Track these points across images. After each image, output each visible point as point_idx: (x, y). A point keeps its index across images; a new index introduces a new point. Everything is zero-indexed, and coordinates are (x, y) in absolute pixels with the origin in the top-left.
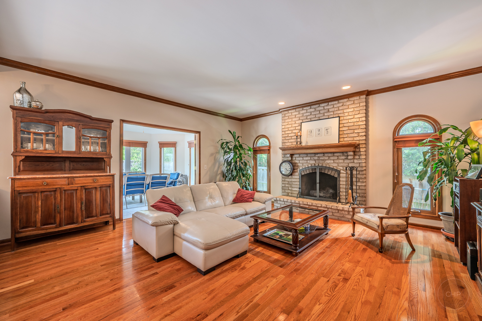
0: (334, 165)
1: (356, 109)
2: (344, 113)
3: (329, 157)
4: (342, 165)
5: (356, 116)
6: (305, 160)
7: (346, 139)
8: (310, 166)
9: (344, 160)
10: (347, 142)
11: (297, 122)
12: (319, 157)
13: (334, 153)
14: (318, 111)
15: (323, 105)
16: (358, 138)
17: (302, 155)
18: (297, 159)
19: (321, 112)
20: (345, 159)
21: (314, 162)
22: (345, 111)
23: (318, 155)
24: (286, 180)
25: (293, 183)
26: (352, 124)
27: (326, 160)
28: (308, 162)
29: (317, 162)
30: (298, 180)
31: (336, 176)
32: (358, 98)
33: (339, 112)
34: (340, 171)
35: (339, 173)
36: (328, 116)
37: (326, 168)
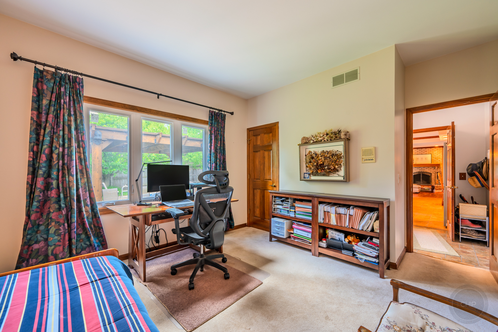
0: (429, 171)
1: (438, 152)
2: (433, 153)
3: (427, 168)
5: (438, 154)
7: (434, 162)
8: (417, 172)
9: (433, 169)
12: (422, 168)
13: (429, 167)
14: (421, 151)
15: (424, 149)
16: (439, 162)
19: (423, 151)
21: (419, 170)
22: (434, 152)
26: (437, 157)
27: (425, 169)
29: (421, 170)
31: (430, 175)
32: (439, 148)
33: (431, 152)
35: (431, 174)
36: (426, 153)
37: (425, 172)
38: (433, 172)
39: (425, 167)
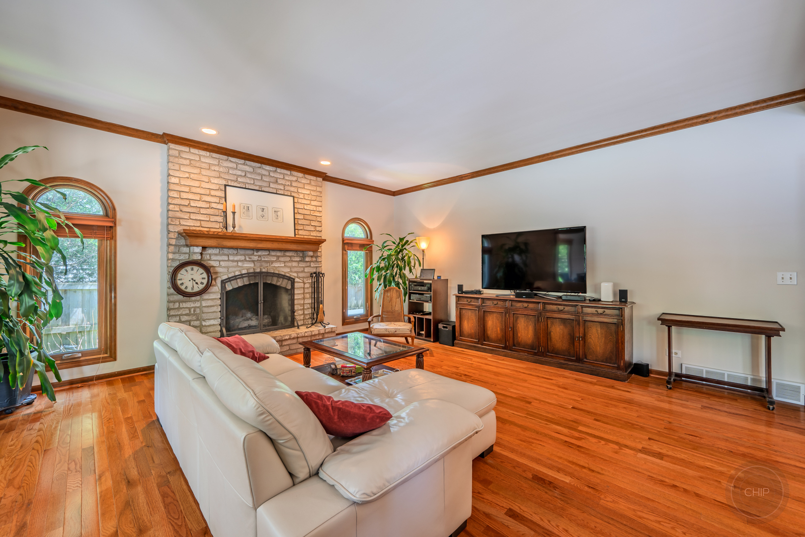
0: (285, 271)
1: (313, 193)
2: (298, 193)
3: (278, 257)
4: (296, 269)
5: (313, 203)
6: (233, 261)
8: (244, 272)
9: (298, 262)
10: (302, 237)
11: (216, 181)
12: (260, 256)
13: (284, 251)
14: (259, 174)
16: (314, 234)
17: (226, 251)
18: (213, 258)
19: (265, 179)
20: (300, 261)
21: (252, 265)
22: (300, 190)
23: (260, 253)
24: (185, 305)
25: (205, 310)
26: (309, 213)
27: (272, 262)
28: (240, 264)
29: (258, 264)
30: (219, 302)
31: (289, 286)
32: (314, 178)
33: (292, 189)
34: (294, 279)
35: (292, 281)
36: (277, 189)
37: (273, 275)
38: (297, 272)
39: (274, 250)
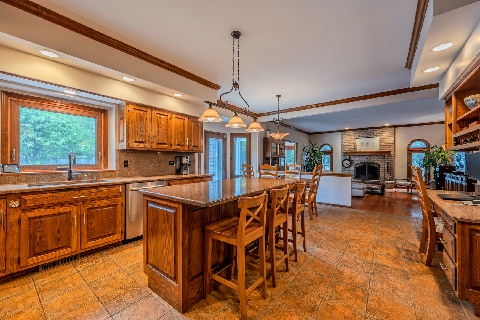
0: (377, 162)
1: (389, 134)
2: (382, 135)
3: (374, 157)
4: (381, 161)
5: (389, 137)
6: (358, 159)
8: (361, 162)
9: (382, 159)
10: (384, 150)
11: (353, 138)
12: (367, 157)
13: (376, 155)
14: (367, 133)
15: (370, 130)
16: (390, 148)
17: (356, 156)
18: (353, 158)
19: (369, 134)
20: (383, 158)
21: (364, 160)
23: (367, 156)
24: (345, 170)
25: (350, 171)
26: (387, 141)
27: (371, 159)
28: (360, 160)
29: (366, 160)
30: (354, 170)
31: (378, 167)
32: (390, 128)
33: (380, 134)
34: (380, 165)
36: (373, 136)
37: (372, 163)
39: (372, 155)
